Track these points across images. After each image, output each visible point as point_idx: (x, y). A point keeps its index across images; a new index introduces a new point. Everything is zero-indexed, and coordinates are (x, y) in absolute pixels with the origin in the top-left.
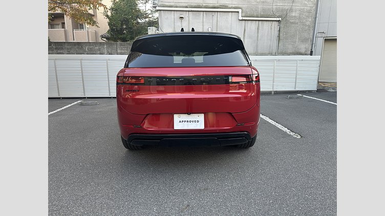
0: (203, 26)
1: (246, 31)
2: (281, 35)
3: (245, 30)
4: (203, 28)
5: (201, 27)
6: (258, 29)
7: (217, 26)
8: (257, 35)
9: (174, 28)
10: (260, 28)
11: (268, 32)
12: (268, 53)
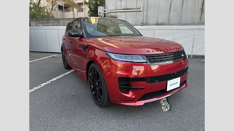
0: (137, 4)
3: (171, 5)
4: (137, 5)
5: (136, 4)
6: (183, 3)
7: (148, 3)
8: (181, 9)
10: (185, 3)
11: (192, 5)
12: (190, 23)
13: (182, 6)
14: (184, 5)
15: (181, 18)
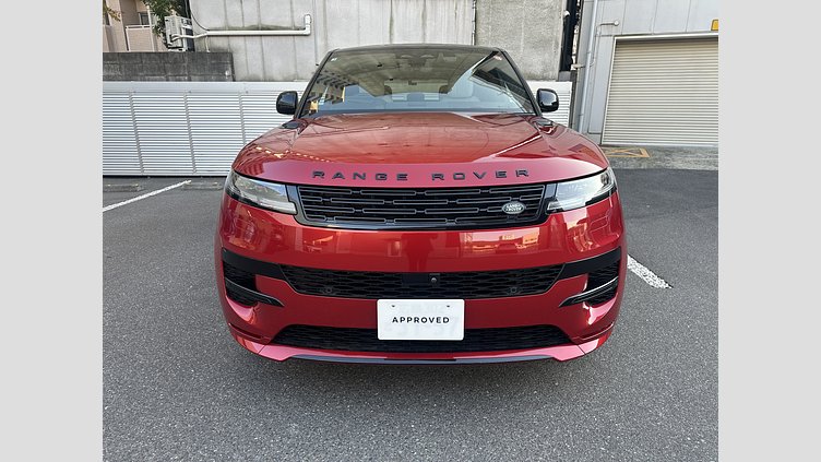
0: (292, 11)
1: (395, 23)
2: (481, 31)
3: (392, 20)
4: (292, 17)
5: (288, 13)
6: (424, 17)
7: (324, 11)
9: (226, 16)
10: (428, 16)
11: (448, 23)
13: (424, 24)
14: (428, 22)
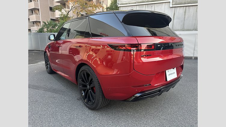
1: (175, 15)
6: (185, 12)
8: (184, 17)
10: (187, 11)
11: (194, 13)
12: (193, 29)
13: (185, 14)
14: (186, 14)
15: (184, 24)
